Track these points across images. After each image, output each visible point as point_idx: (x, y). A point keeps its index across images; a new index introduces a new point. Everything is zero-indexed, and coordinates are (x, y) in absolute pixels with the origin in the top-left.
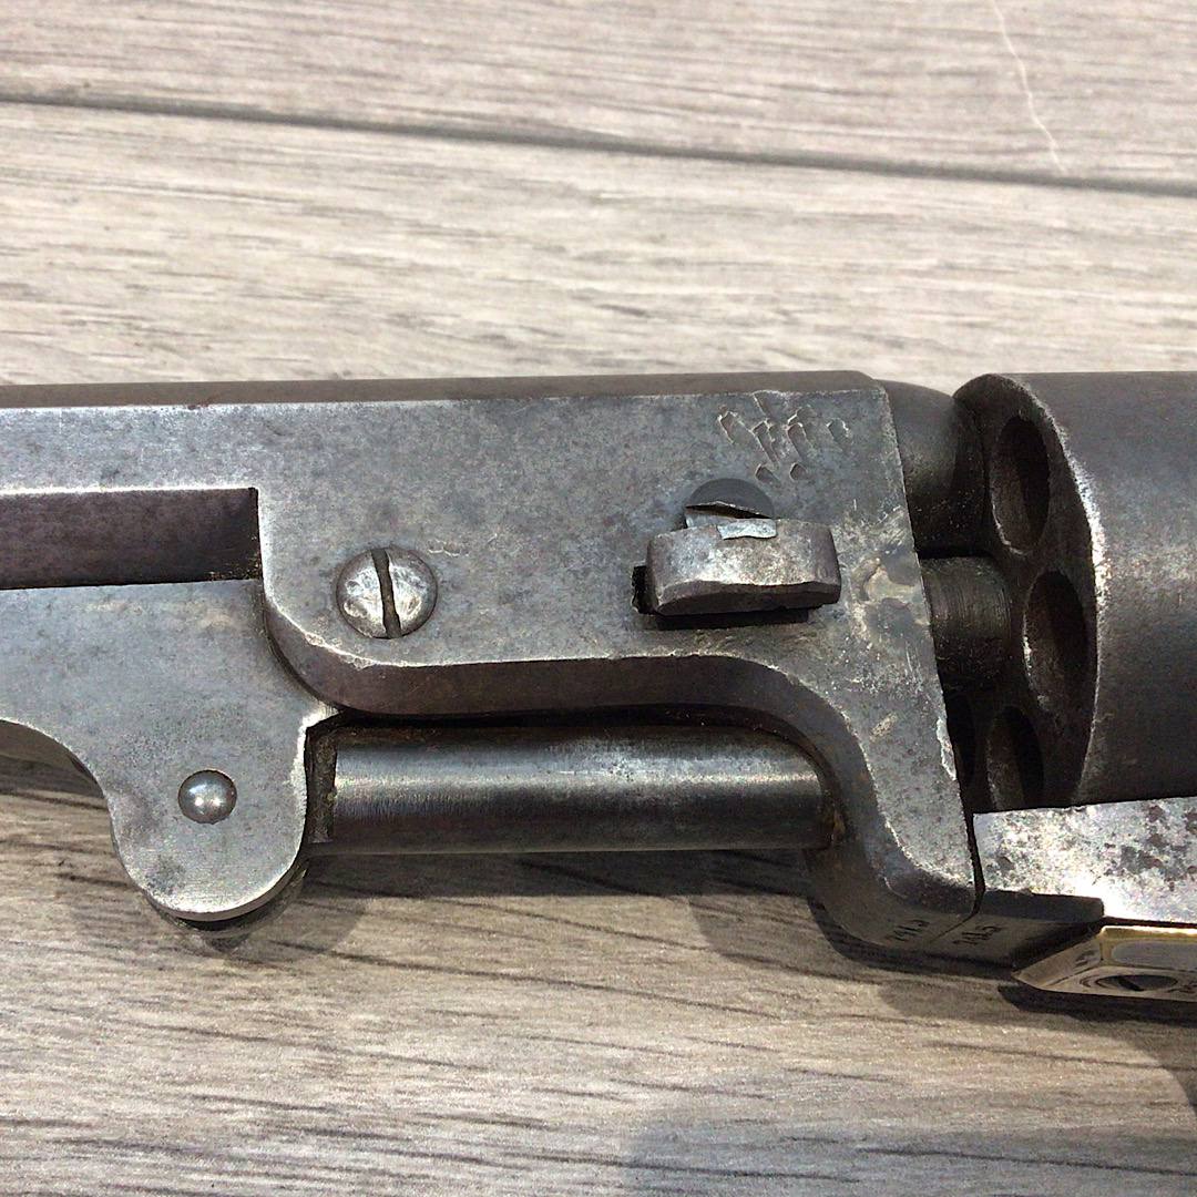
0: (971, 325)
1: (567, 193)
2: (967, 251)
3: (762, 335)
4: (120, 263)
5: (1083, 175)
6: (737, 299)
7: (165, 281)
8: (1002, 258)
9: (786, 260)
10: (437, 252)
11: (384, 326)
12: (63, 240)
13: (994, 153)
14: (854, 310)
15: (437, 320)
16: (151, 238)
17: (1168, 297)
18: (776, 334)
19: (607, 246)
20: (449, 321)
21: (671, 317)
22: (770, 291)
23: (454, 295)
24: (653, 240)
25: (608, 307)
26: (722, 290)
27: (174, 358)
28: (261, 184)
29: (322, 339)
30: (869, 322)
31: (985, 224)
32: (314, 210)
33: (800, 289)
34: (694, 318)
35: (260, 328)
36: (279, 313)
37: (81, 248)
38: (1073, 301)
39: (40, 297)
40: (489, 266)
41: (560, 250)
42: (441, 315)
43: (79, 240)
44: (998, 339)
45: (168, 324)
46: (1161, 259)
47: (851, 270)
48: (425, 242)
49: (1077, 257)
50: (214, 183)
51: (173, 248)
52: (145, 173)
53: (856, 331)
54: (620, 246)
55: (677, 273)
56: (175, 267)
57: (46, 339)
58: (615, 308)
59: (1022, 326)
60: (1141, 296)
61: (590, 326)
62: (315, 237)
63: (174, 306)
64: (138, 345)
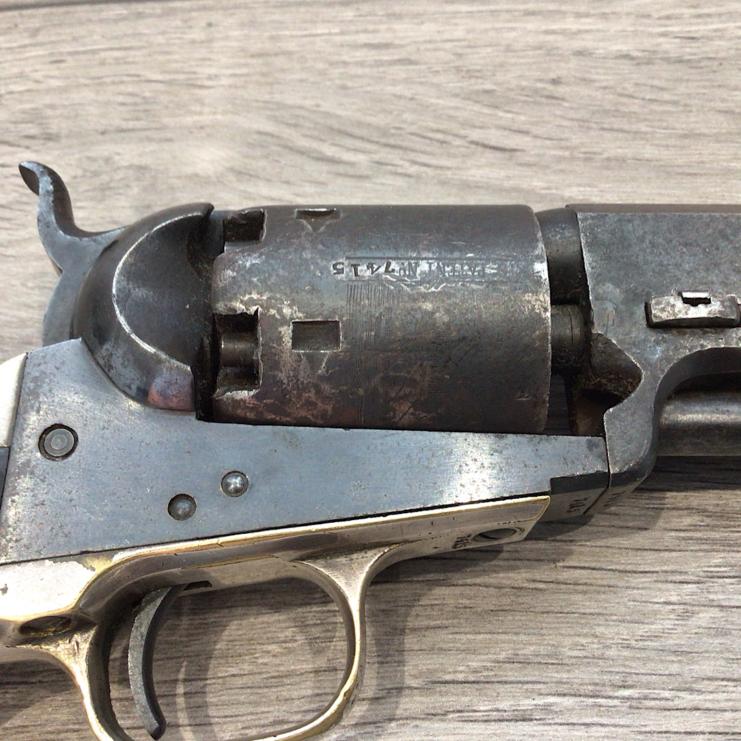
4: (448, 46)
7: (469, 50)
10: (590, 24)
11: (572, 57)
12: (422, 39)
15: (597, 51)
16: (459, 33)
19: (671, 12)
20: (601, 51)
21: (710, 39)
23: (602, 40)
24: (694, 7)
25: (677, 37)
26: (732, 25)
27: (480, 81)
28: (504, 5)
29: (545, 65)
32: (528, 13)
34: (720, 38)
35: (515, 64)
36: (522, 57)
37: (430, 42)
39: (416, 63)
40: (614, 27)
41: (649, 16)
42: (598, 49)
43: (428, 38)
45: (474, 67)
48: (584, 20)
50: (481, 8)
51: (470, 36)
52: (450, 8)
54: (678, 11)
55: (709, 20)
56: (472, 44)
57: (422, 80)
58: (680, 38)
61: (670, 46)
62: (532, 24)
63: (475, 60)
64: (463, 77)
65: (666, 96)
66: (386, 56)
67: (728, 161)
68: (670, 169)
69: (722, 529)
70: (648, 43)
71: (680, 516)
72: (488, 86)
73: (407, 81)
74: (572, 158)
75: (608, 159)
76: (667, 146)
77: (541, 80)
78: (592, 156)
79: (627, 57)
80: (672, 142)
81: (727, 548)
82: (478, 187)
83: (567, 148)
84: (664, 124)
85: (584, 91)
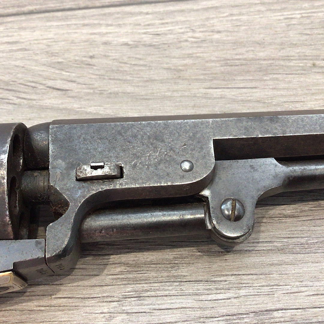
0: (237, 26)
1: (141, 13)
2: (235, 11)
3: (187, 35)
4: (45, 41)
6: (181, 28)
7: (54, 43)
8: (244, 11)
9: (192, 19)
10: (112, 29)
11: (101, 45)
12: (33, 39)
14: (208, 27)
15: (113, 42)
16: (51, 35)
17: (285, 13)
18: (190, 34)
19: (150, 22)
20: (115, 42)
21: (166, 34)
22: (188, 26)
23: (117, 37)
24: (161, 19)
25: (151, 34)
26: (177, 27)
27: (57, 58)
28: (74, 22)
29: (88, 50)
30: (212, 28)
31: (239, 5)
32: (84, 25)
34: (171, 34)
35: (75, 49)
36: (78, 46)
37: (36, 40)
38: (262, 18)
40: (123, 30)
41: (140, 25)
42: (114, 41)
43: (36, 38)
45: (55, 51)
47: (208, 19)
48: (109, 28)
49: (263, 8)
50: (63, 23)
51: (55, 37)
52: (49, 24)
53: (209, 31)
54: (153, 22)
55: (167, 25)
56: (56, 40)
57: (30, 58)
58: (152, 34)
59: (249, 24)
60: (279, 14)
61: (147, 39)
62: (85, 30)
63: (56, 48)
64: (49, 56)
65: (142, 62)
66: (15, 47)
67: (165, 92)
68: (138, 97)
69: (134, 273)
70: (137, 37)
71: (115, 267)
72: (60, 60)
73: (22, 59)
74: (94, 93)
75: (110, 93)
76: (138, 86)
77: (85, 57)
78: (103, 92)
79: (126, 44)
80: (141, 84)
81: (135, 282)
82: (47, 108)
83: (92, 89)
84: (139, 76)
85: (105, 61)
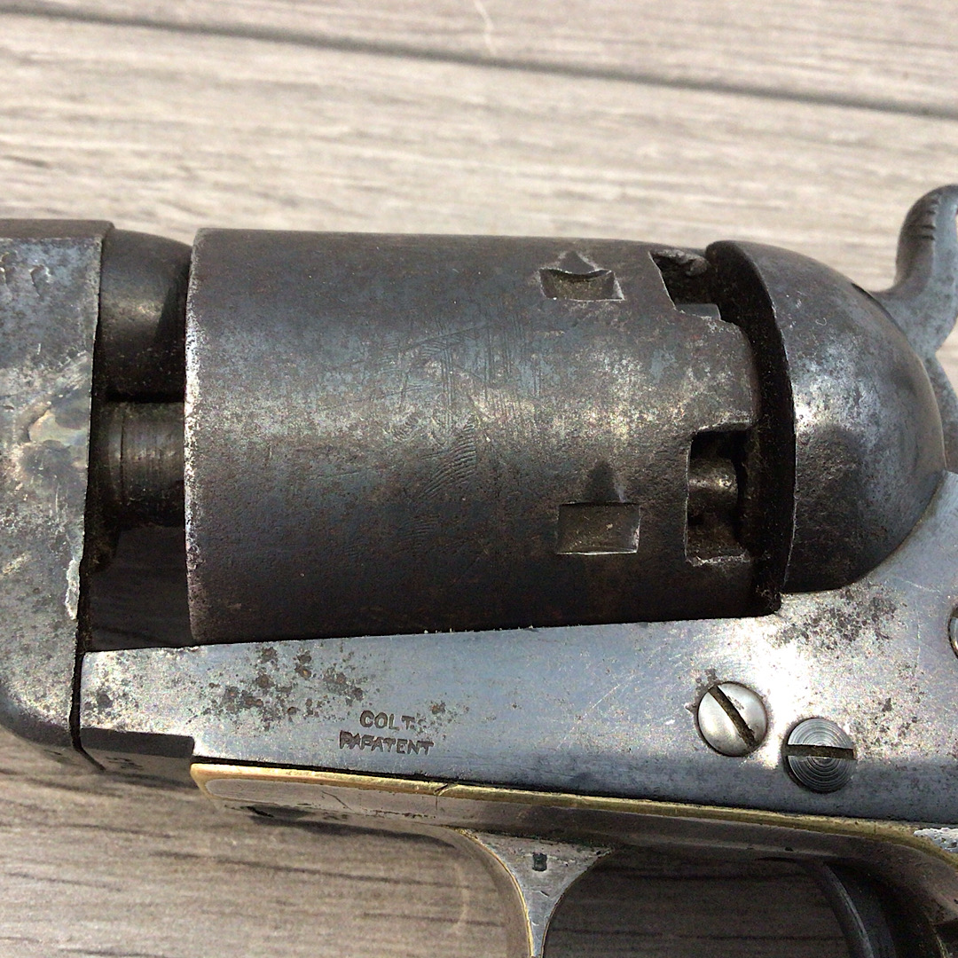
5: (510, 57)
13: (429, 31)
33: (209, 148)
44: (392, 203)
46: (568, 135)
